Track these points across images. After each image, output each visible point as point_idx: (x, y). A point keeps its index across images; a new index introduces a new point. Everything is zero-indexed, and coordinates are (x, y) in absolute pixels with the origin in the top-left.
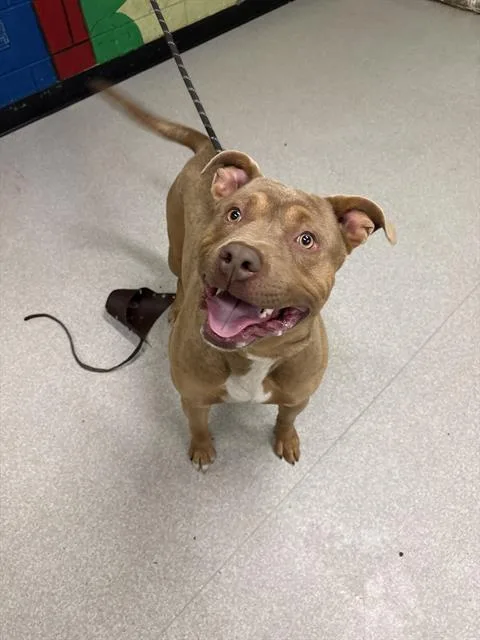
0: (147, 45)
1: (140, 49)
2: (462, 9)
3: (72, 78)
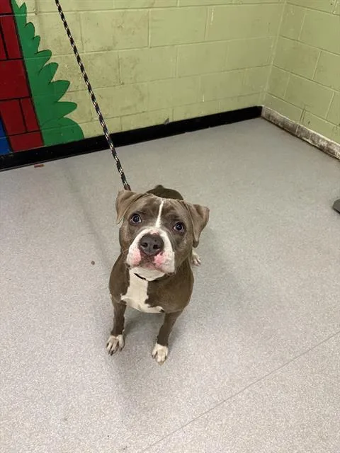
0: (87, 139)
1: (80, 141)
2: (331, 156)
3: (23, 152)
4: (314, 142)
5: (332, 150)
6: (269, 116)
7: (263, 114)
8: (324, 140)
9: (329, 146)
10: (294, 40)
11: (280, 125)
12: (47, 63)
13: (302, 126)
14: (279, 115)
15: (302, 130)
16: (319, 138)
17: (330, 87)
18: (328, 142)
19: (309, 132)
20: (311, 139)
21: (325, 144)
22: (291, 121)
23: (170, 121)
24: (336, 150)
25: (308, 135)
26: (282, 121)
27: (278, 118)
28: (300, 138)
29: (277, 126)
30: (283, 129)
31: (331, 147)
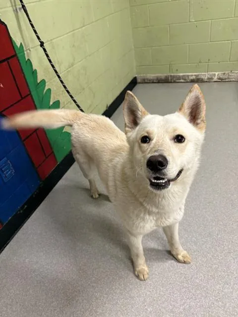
4: (185, 80)
5: (200, 78)
6: (144, 80)
7: (139, 80)
8: (192, 75)
9: (197, 77)
10: (144, 27)
11: (155, 81)
12: (45, 91)
13: (173, 74)
14: (151, 76)
15: (174, 77)
16: (188, 76)
17: (184, 43)
18: (195, 75)
19: (179, 76)
20: (183, 79)
21: (194, 77)
22: (162, 75)
23: (108, 105)
24: (203, 77)
25: (179, 78)
26: (155, 78)
27: (151, 78)
28: (175, 82)
29: (153, 82)
30: (159, 82)
31: (199, 77)
